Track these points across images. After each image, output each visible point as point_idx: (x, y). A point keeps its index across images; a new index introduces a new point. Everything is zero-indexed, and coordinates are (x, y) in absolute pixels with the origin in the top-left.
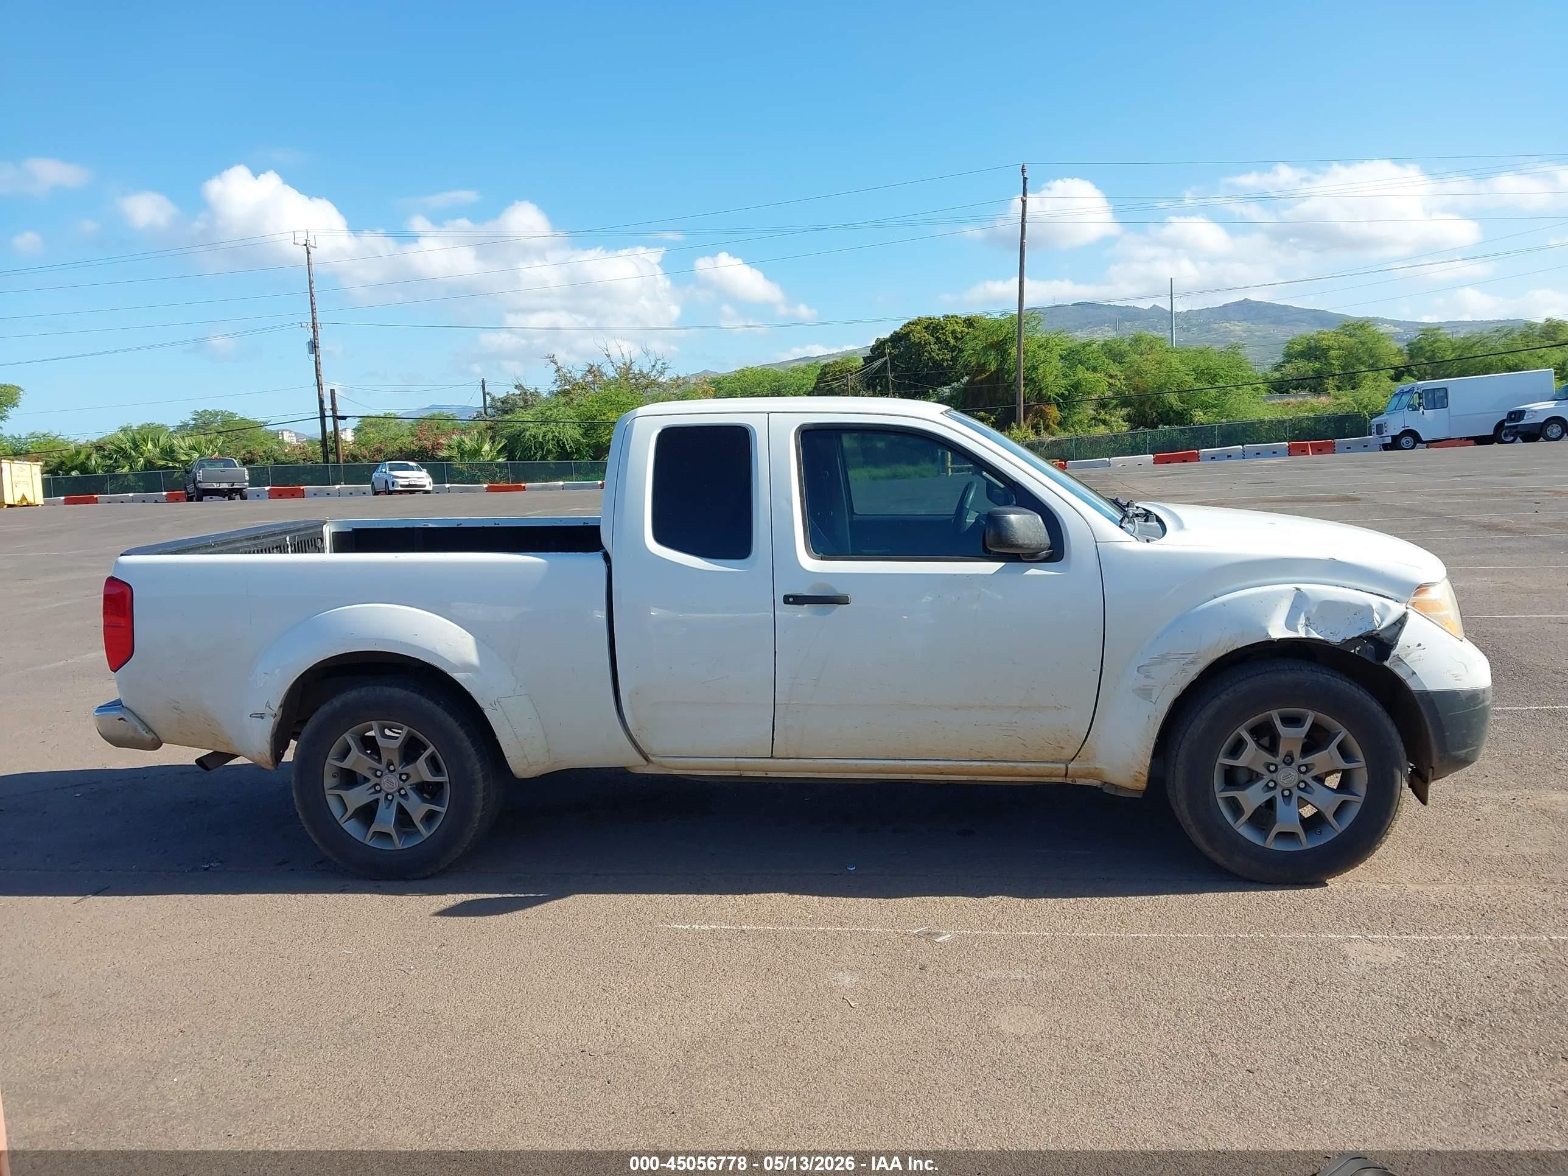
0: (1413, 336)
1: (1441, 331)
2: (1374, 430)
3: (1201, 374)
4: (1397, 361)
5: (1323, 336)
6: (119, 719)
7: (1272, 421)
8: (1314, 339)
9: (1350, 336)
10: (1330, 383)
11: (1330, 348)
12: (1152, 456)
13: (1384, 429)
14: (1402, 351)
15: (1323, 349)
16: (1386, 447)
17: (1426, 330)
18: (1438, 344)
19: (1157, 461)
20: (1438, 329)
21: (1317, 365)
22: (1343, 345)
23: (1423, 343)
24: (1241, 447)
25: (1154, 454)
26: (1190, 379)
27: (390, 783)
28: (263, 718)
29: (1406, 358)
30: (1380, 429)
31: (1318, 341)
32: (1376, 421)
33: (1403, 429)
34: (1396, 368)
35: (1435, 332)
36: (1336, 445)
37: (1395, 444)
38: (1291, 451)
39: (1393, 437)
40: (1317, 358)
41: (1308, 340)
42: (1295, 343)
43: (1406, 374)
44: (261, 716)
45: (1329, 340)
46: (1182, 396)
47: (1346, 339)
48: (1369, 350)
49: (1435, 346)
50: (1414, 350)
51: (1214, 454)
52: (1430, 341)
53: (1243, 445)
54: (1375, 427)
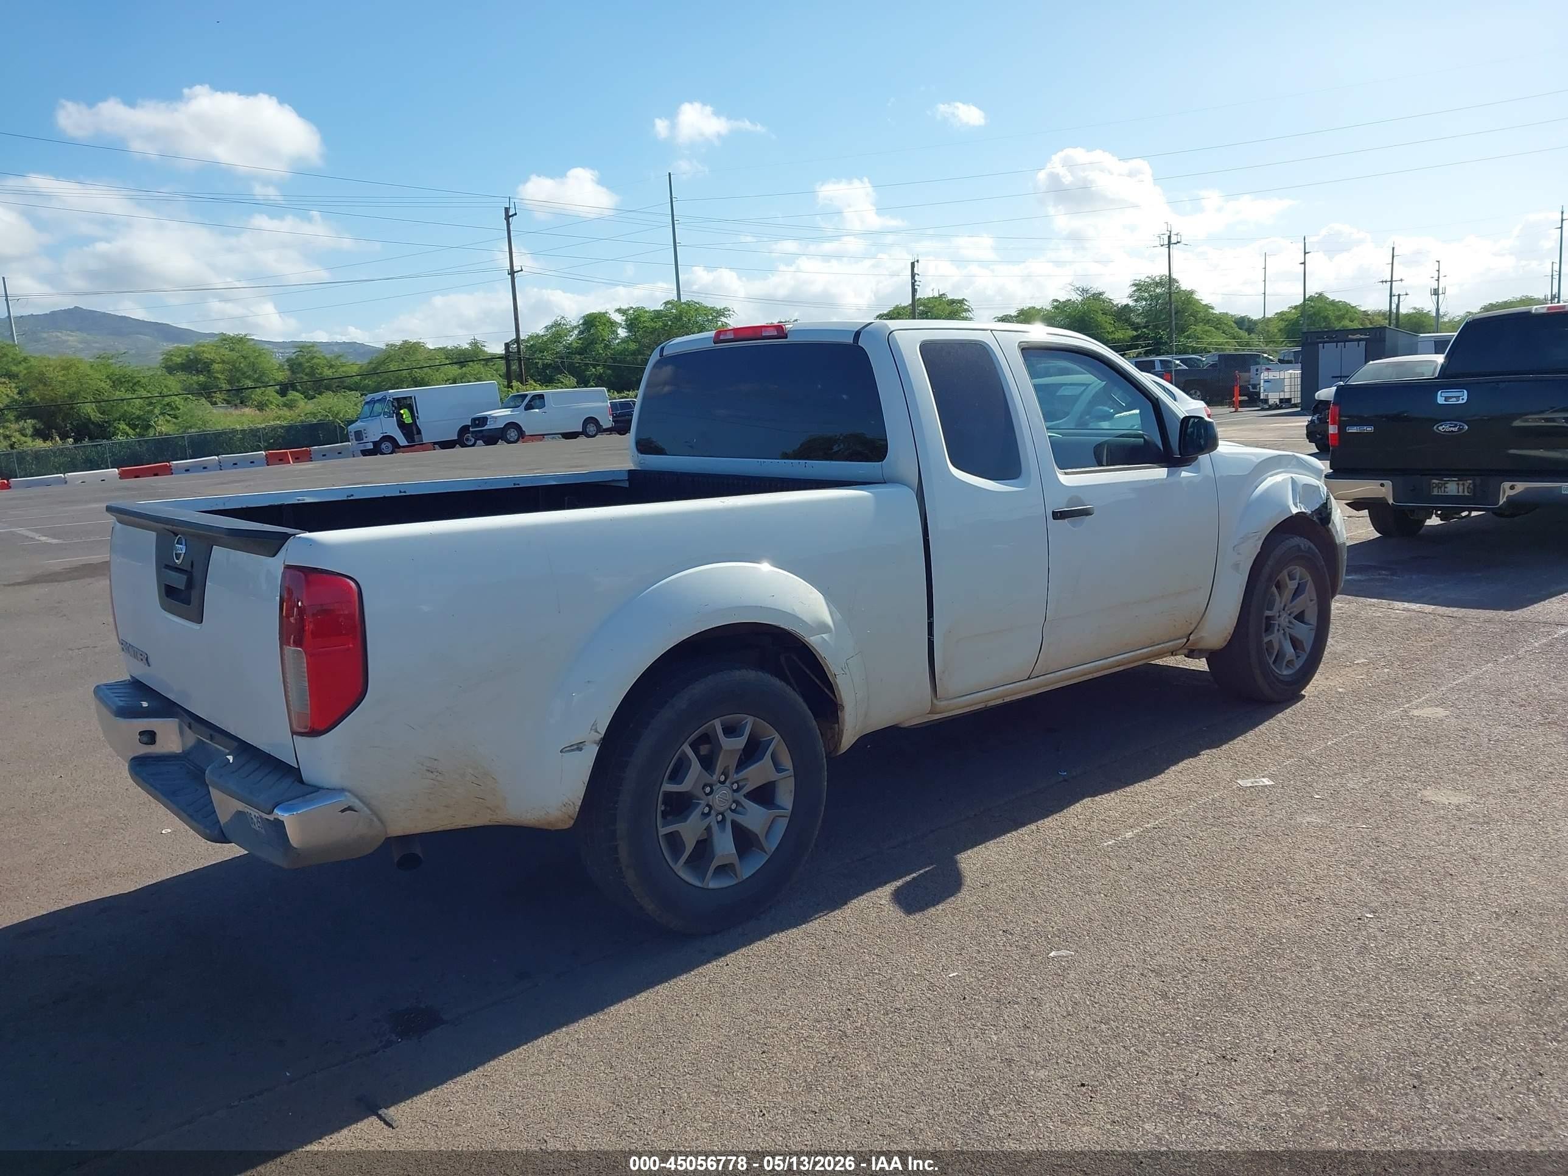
0: (291, 353)
1: (315, 349)
2: (352, 437)
3: (118, 382)
4: (282, 376)
5: (204, 349)
6: (343, 811)
7: (245, 430)
8: (194, 352)
9: (232, 350)
10: (218, 397)
11: (213, 361)
12: (116, 470)
13: (364, 435)
14: (283, 366)
15: (205, 363)
16: (366, 453)
17: (303, 347)
18: (315, 360)
19: (123, 475)
20: (313, 346)
21: (202, 378)
22: (224, 358)
23: (301, 360)
24: (216, 457)
25: (118, 469)
26: (105, 385)
27: (721, 797)
28: (580, 749)
29: (288, 373)
30: (359, 435)
31: (198, 353)
32: (352, 428)
33: (382, 435)
34: (280, 384)
35: (311, 349)
36: (312, 453)
37: (376, 450)
38: (269, 461)
39: (375, 443)
40: (199, 372)
41: (186, 352)
42: (172, 355)
43: (290, 388)
44: (579, 747)
45: (210, 353)
46: (102, 406)
47: (227, 352)
48: (251, 364)
49: (313, 362)
50: (294, 365)
51: (188, 466)
52: (307, 357)
53: (218, 456)
54: (353, 434)
